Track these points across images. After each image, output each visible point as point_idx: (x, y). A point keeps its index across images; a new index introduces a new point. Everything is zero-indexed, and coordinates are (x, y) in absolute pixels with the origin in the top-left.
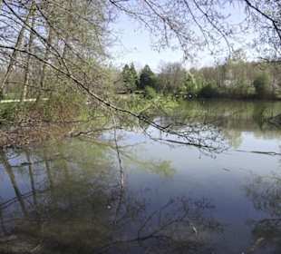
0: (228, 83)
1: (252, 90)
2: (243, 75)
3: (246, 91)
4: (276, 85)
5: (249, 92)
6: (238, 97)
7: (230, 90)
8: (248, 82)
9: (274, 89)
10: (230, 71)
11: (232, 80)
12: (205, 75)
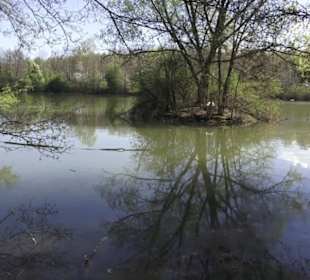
0: (78, 76)
1: (104, 84)
2: (94, 68)
3: (98, 85)
4: (127, 80)
5: (101, 86)
6: (90, 92)
7: (80, 83)
8: (99, 75)
9: (126, 83)
10: (81, 63)
11: (82, 73)
12: (53, 65)
